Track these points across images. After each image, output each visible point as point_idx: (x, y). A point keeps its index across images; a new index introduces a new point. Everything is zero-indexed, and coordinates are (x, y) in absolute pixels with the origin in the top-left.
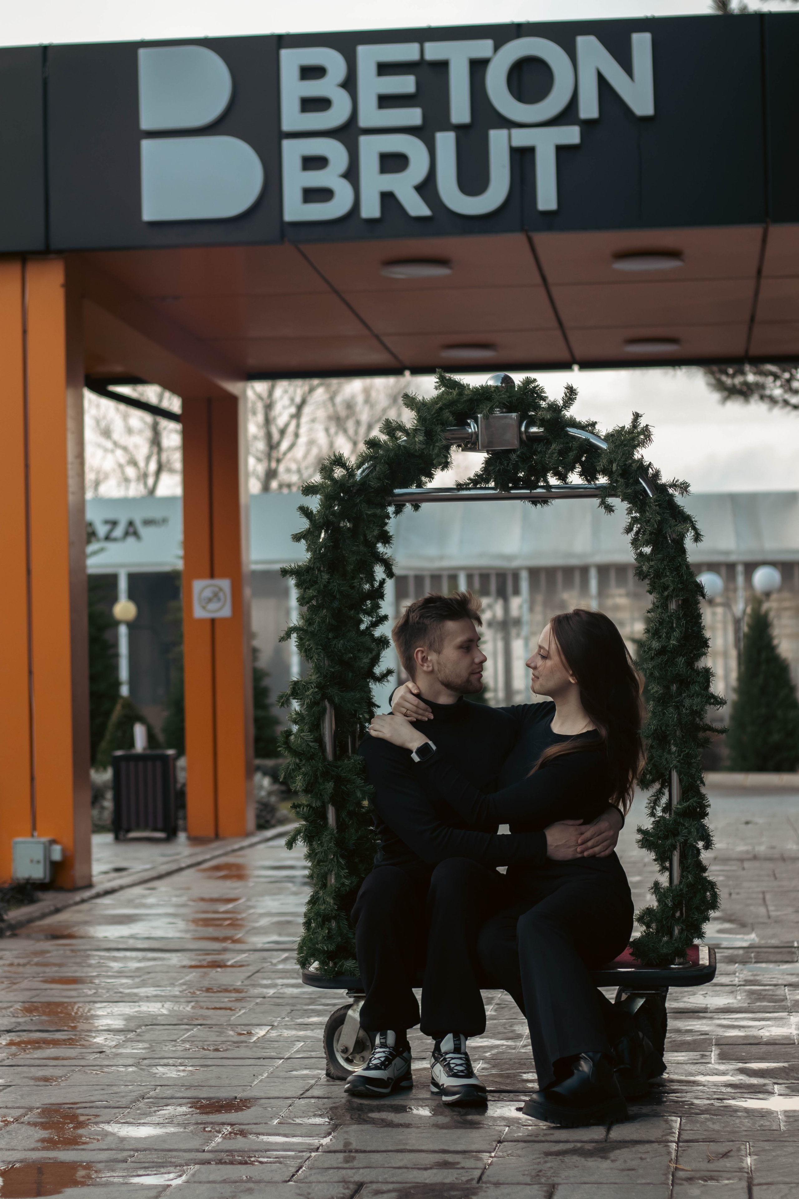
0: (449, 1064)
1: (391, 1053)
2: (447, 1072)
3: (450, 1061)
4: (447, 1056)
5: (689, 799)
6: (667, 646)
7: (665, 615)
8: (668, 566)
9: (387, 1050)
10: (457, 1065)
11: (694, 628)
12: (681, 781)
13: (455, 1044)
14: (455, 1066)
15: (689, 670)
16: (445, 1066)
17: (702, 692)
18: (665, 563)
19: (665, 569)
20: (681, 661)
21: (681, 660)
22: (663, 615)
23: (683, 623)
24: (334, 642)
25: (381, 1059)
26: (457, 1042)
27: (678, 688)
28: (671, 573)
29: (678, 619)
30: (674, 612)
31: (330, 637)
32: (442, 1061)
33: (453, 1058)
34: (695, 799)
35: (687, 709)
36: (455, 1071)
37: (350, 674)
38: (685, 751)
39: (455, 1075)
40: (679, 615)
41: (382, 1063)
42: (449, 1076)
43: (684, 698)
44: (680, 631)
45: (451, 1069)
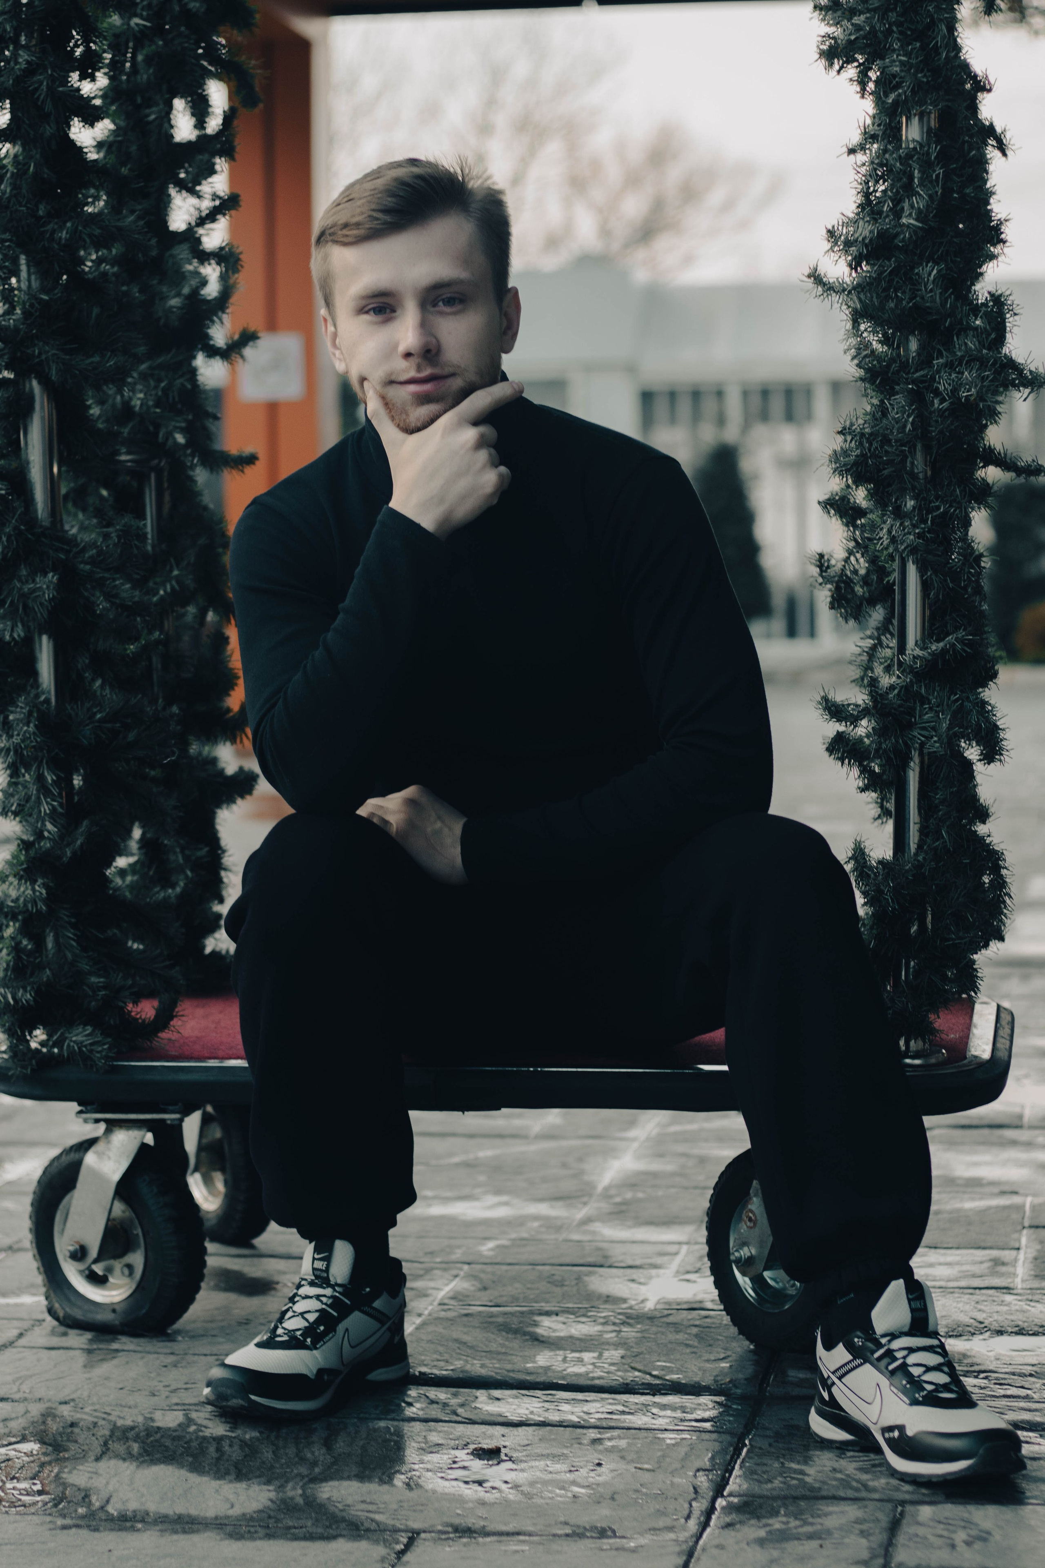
0: (904, 1367)
1: (336, 1303)
2: (905, 1391)
3: (904, 1357)
4: (896, 1344)
5: (948, 635)
6: (897, 235)
7: (891, 155)
8: (899, 24)
9: (328, 1292)
10: (928, 1369)
11: (967, 191)
12: (925, 586)
13: (912, 1311)
14: (925, 1372)
15: (950, 296)
16: (893, 1373)
17: (985, 351)
18: (893, 16)
19: (889, 32)
20: (930, 275)
21: (930, 272)
22: (887, 156)
23: (938, 176)
24: (49, 227)
25: (306, 1316)
26: (917, 1304)
27: (922, 347)
28: (905, 42)
29: (927, 166)
30: (915, 149)
31: (41, 213)
32: (879, 1359)
33: (911, 1350)
34: (961, 634)
35: (943, 400)
36: (929, 1387)
37: (96, 311)
38: (938, 508)
39: (933, 1400)
40: (928, 154)
41: (309, 1330)
42: (914, 1402)
43: (938, 372)
44: (930, 196)
45: (916, 1384)
